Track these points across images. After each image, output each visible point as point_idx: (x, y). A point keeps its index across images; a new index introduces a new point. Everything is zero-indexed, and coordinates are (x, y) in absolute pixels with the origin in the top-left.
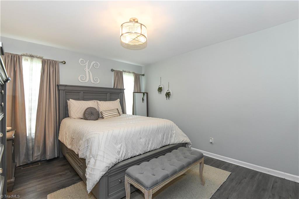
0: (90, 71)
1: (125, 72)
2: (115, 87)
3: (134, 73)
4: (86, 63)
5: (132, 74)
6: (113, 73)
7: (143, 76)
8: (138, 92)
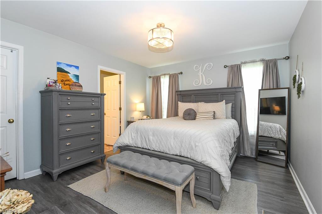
0: (203, 75)
1: (245, 63)
2: (229, 87)
3: (263, 60)
4: (199, 67)
5: (259, 63)
6: (227, 69)
7: (287, 59)
8: (275, 88)
